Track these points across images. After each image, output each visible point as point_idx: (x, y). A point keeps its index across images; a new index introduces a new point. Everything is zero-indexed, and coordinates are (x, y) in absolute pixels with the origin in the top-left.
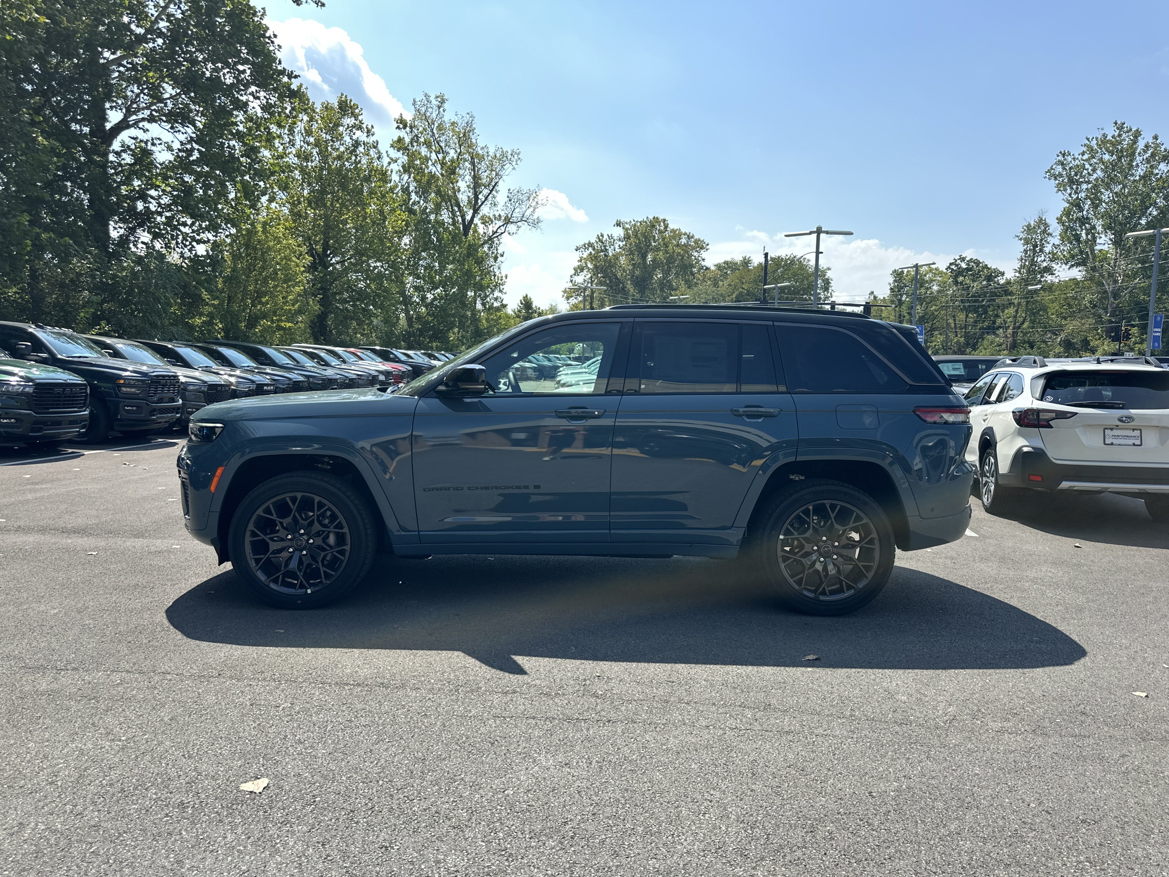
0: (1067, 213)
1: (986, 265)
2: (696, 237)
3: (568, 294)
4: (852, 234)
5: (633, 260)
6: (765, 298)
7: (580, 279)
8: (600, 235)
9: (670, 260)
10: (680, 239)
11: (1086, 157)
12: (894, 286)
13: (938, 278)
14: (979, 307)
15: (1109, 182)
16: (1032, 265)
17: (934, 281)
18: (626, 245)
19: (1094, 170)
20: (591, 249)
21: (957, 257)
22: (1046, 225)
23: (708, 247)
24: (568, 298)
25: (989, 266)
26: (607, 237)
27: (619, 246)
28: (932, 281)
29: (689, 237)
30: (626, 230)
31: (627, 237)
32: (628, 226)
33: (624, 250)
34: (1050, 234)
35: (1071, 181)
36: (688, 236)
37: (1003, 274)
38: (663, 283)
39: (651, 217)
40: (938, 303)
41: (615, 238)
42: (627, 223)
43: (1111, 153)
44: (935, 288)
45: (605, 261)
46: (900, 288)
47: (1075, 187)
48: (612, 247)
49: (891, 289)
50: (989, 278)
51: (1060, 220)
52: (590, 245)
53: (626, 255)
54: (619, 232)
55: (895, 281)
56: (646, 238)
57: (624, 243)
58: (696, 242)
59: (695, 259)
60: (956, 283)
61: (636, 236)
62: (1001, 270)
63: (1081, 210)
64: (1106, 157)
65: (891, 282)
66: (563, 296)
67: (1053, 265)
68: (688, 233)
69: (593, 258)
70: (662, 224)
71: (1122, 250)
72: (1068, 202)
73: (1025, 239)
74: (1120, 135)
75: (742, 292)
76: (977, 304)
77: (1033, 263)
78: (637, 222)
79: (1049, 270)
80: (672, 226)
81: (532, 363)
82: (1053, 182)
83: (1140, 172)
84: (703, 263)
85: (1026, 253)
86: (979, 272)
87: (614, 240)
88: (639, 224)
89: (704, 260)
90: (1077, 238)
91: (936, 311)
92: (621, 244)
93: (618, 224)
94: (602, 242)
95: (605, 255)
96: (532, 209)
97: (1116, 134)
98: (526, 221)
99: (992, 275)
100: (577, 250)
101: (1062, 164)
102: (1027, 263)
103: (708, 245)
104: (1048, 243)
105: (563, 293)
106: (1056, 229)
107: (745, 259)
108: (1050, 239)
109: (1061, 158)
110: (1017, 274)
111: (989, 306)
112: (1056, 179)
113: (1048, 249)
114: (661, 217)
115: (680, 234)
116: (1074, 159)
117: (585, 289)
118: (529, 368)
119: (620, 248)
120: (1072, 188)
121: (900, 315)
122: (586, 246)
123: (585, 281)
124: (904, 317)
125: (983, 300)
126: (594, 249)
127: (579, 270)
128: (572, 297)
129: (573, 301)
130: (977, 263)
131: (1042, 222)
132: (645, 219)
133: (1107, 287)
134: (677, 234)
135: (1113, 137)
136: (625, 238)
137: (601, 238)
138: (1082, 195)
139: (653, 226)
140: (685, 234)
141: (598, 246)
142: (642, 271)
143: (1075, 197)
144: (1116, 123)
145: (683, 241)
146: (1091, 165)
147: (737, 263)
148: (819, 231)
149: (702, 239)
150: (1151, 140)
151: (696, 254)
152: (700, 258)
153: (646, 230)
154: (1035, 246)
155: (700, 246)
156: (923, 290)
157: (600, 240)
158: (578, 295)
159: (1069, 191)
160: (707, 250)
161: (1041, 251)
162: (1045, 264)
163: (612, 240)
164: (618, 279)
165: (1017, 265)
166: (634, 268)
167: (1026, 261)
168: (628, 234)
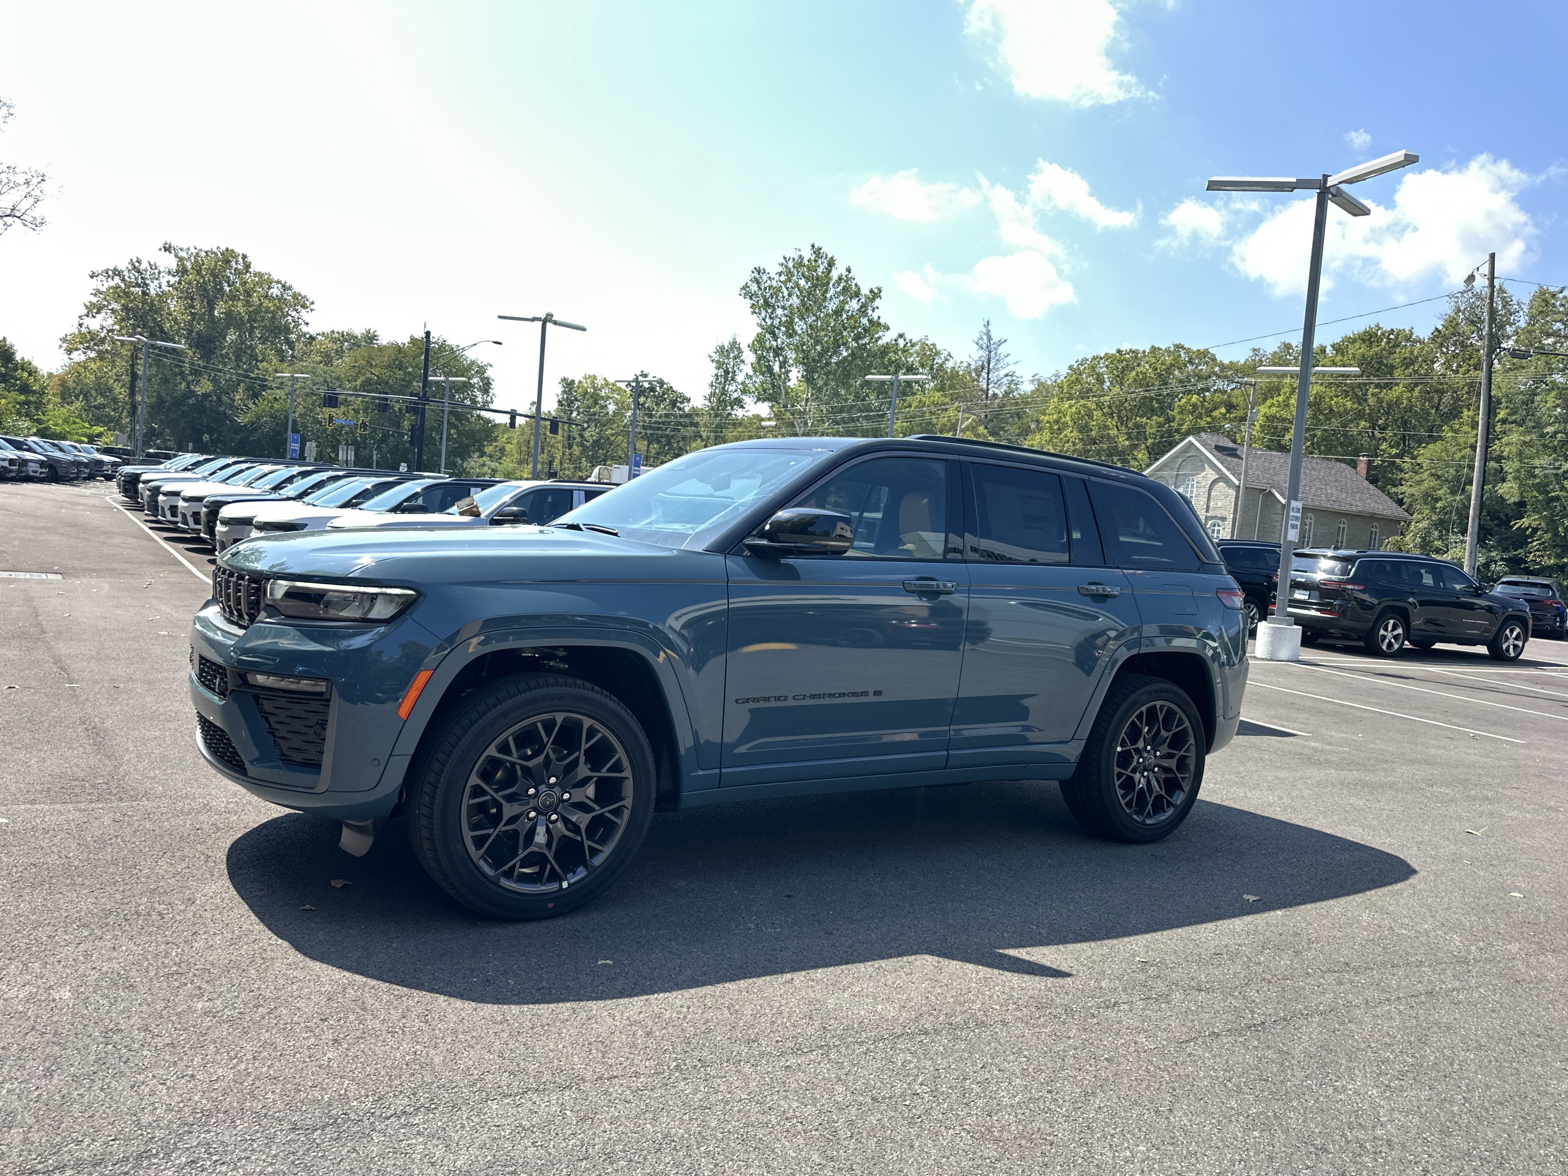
0: (760, 339)
1: (671, 387)
2: (296, 289)
3: (70, 345)
4: (584, 330)
5: (193, 307)
6: (425, 393)
7: (94, 324)
8: (134, 260)
9: (253, 316)
10: (269, 288)
11: (783, 278)
12: (563, 398)
13: (616, 396)
14: (662, 437)
15: (804, 310)
16: (723, 394)
17: (611, 398)
18: (179, 283)
19: (790, 295)
20: (117, 280)
21: (639, 373)
22: (740, 351)
23: (312, 307)
24: (69, 351)
25: (675, 389)
26: (148, 265)
27: (168, 282)
28: (608, 398)
29: (285, 288)
30: (181, 259)
31: (182, 271)
32: (183, 254)
33: (176, 289)
34: (743, 361)
35: (767, 304)
36: (284, 286)
37: (689, 400)
38: (241, 349)
39: (223, 248)
40: (615, 426)
41: (162, 269)
42: (182, 250)
43: (807, 279)
44: (612, 408)
45: (144, 302)
46: (570, 403)
47: (769, 311)
48: (156, 282)
49: (559, 401)
50: (673, 403)
51: (753, 348)
52: (117, 272)
53: (180, 298)
54: (169, 262)
55: (564, 392)
56: (215, 276)
57: (177, 279)
58: (295, 296)
59: (294, 321)
60: (637, 404)
61: (199, 272)
62: (687, 395)
63: (775, 338)
64: (802, 282)
65: (560, 393)
66: (60, 347)
67: (744, 397)
68: (283, 282)
69: (117, 293)
70: (241, 260)
71: (813, 389)
72: (763, 328)
73: (718, 362)
74: (816, 261)
75: (371, 379)
76: (660, 432)
77: (724, 392)
78: (200, 250)
79: (739, 402)
80: (255, 267)
81: (35, 452)
82: (748, 302)
83: (832, 306)
84: (304, 329)
85: (717, 379)
86: (664, 394)
87: (159, 273)
88: (203, 254)
89: (307, 324)
90: (770, 369)
91: (612, 435)
92: (173, 280)
93: (167, 248)
94: (138, 272)
95: (144, 293)
96: (31, 200)
97: (813, 258)
98: (19, 217)
99: (677, 400)
100: (92, 277)
101: (758, 283)
102: (717, 391)
103: (313, 303)
104: (741, 371)
105: (60, 343)
106: (749, 357)
107: (368, 332)
108: (742, 366)
109: (756, 274)
110: (707, 403)
111: (673, 437)
112: (751, 298)
113: (740, 377)
114: (239, 250)
115: (270, 282)
116: (770, 278)
117: (103, 341)
118: (31, 461)
119: (170, 286)
120: (767, 312)
121: (569, 436)
122: (110, 273)
123: (102, 328)
124: (574, 439)
125: (667, 428)
126: (123, 280)
127: (93, 309)
128: (77, 349)
129: (78, 356)
130: (661, 383)
131: (734, 345)
132: (215, 250)
133: (798, 429)
134: (265, 281)
135: (809, 261)
136: (178, 272)
137: (137, 264)
138: (776, 322)
139: (228, 262)
140: (278, 282)
141: (132, 277)
142: (207, 327)
143: (769, 322)
144: (813, 246)
145: (275, 291)
146: (787, 289)
147: (356, 337)
148: (547, 320)
149: (303, 294)
150: (845, 273)
151: (294, 313)
152: (300, 321)
153: (216, 266)
154: (727, 372)
155: (301, 302)
156: (597, 409)
157: (135, 267)
158: (88, 348)
159: (763, 314)
160: (312, 310)
161: (733, 379)
162: (735, 395)
163: (156, 271)
164: (165, 333)
165: (708, 391)
166: (194, 319)
167: (716, 388)
168: (184, 266)
